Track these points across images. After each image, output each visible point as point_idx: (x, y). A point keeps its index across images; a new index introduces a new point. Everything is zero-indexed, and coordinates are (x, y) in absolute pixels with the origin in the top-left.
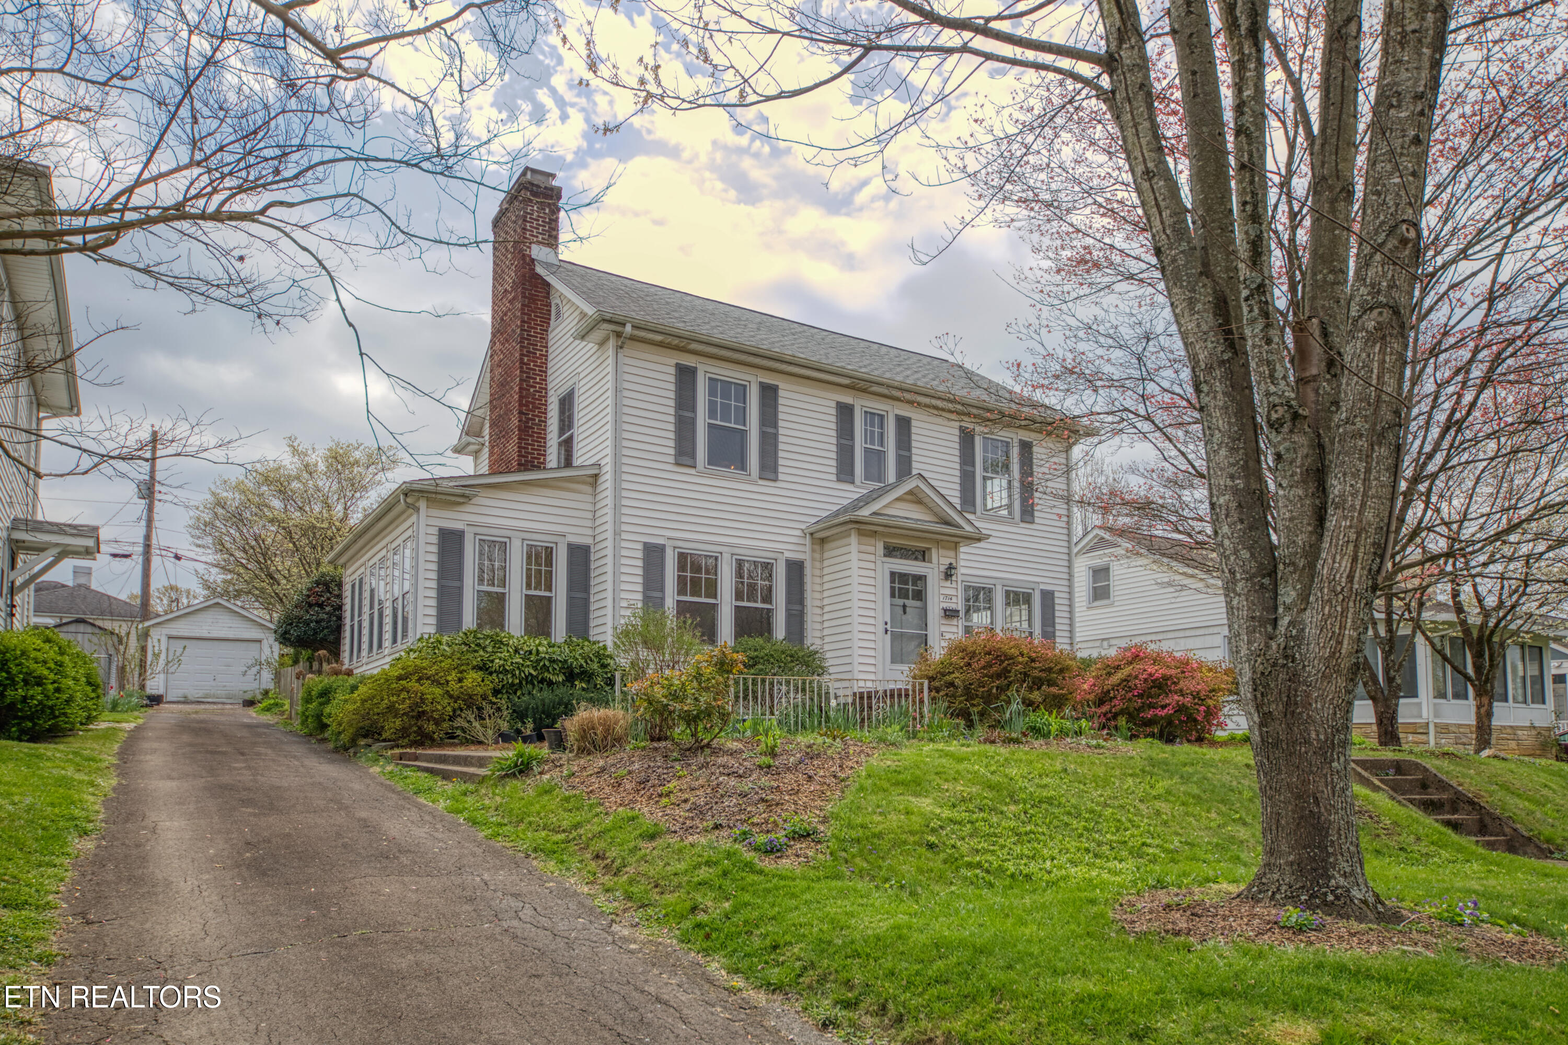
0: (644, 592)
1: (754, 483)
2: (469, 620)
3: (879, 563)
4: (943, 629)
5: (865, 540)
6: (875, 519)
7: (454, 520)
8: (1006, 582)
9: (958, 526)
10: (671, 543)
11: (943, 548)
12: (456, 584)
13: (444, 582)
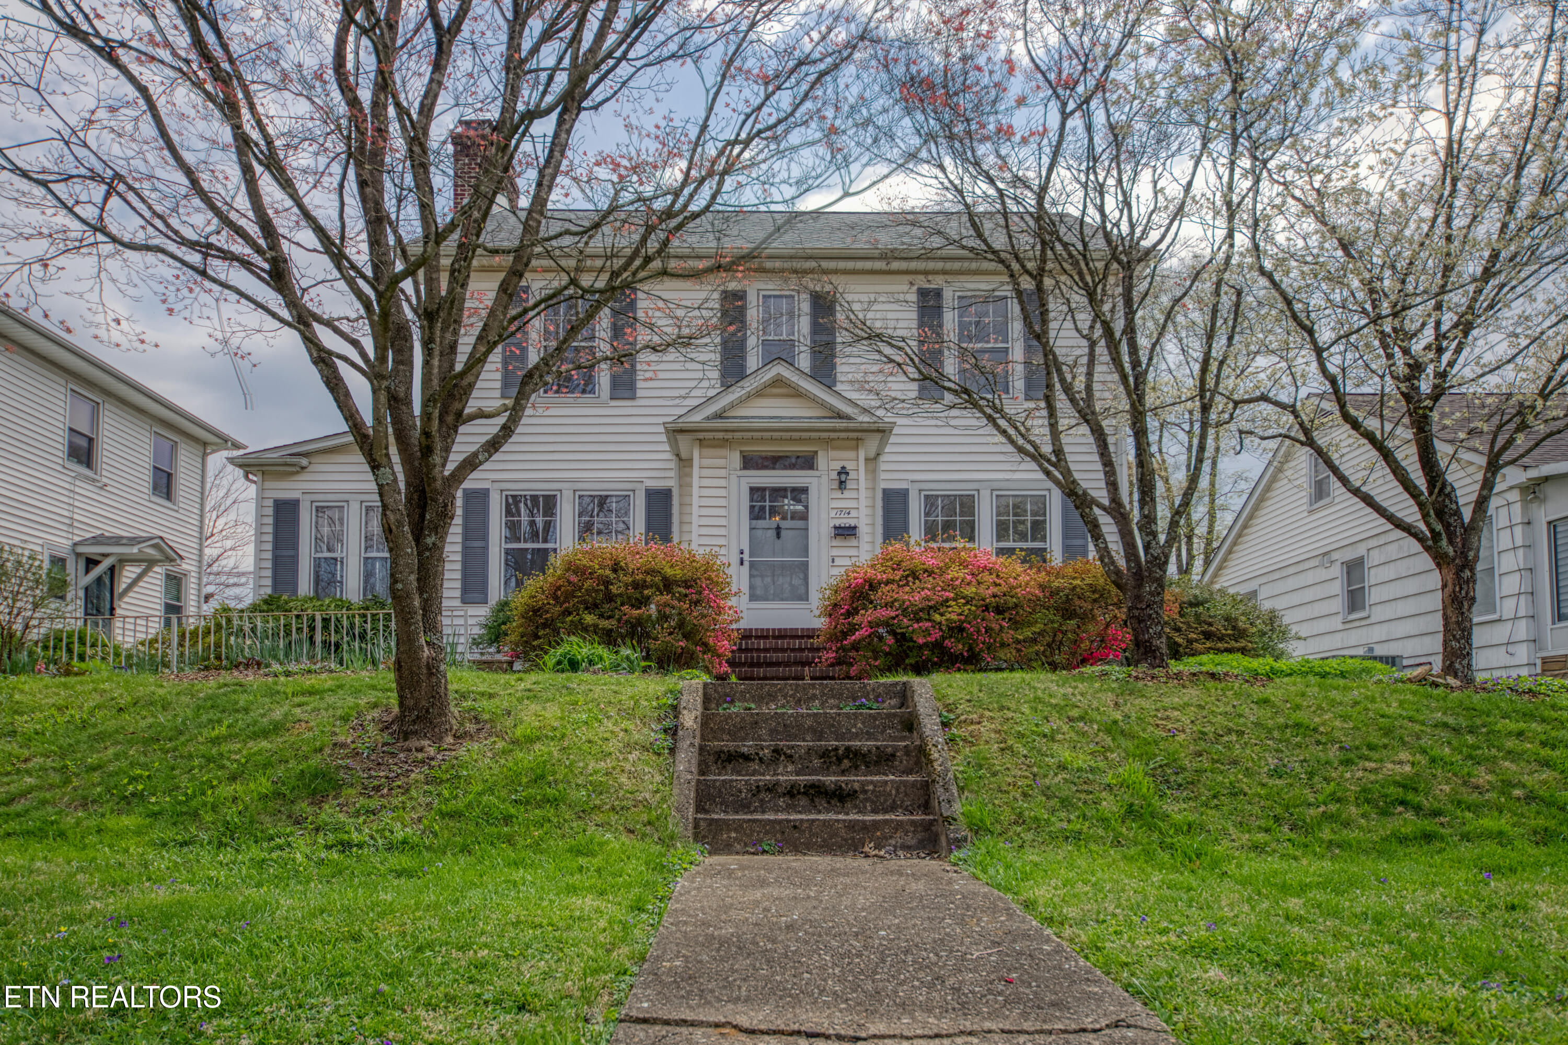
0: (463, 543)
1: (604, 405)
2: (305, 586)
3: (734, 479)
4: (835, 552)
5: (707, 452)
6: (718, 424)
7: (288, 490)
8: (996, 485)
9: (849, 418)
10: (496, 485)
11: (834, 448)
12: (291, 553)
13: (279, 552)
